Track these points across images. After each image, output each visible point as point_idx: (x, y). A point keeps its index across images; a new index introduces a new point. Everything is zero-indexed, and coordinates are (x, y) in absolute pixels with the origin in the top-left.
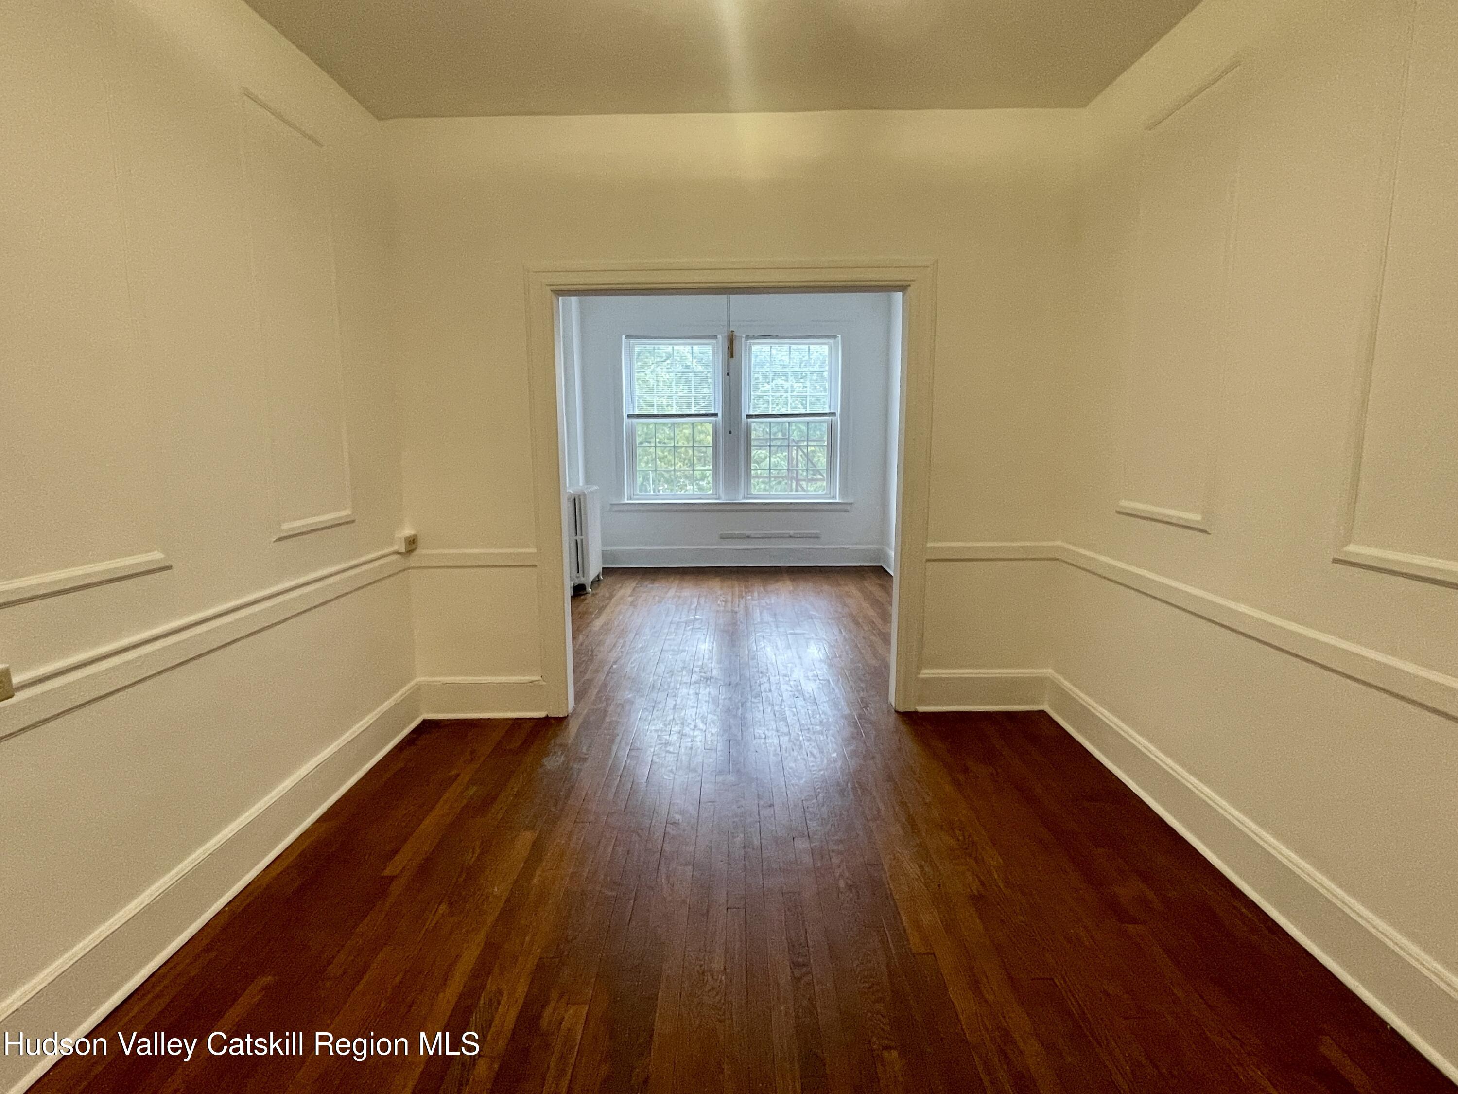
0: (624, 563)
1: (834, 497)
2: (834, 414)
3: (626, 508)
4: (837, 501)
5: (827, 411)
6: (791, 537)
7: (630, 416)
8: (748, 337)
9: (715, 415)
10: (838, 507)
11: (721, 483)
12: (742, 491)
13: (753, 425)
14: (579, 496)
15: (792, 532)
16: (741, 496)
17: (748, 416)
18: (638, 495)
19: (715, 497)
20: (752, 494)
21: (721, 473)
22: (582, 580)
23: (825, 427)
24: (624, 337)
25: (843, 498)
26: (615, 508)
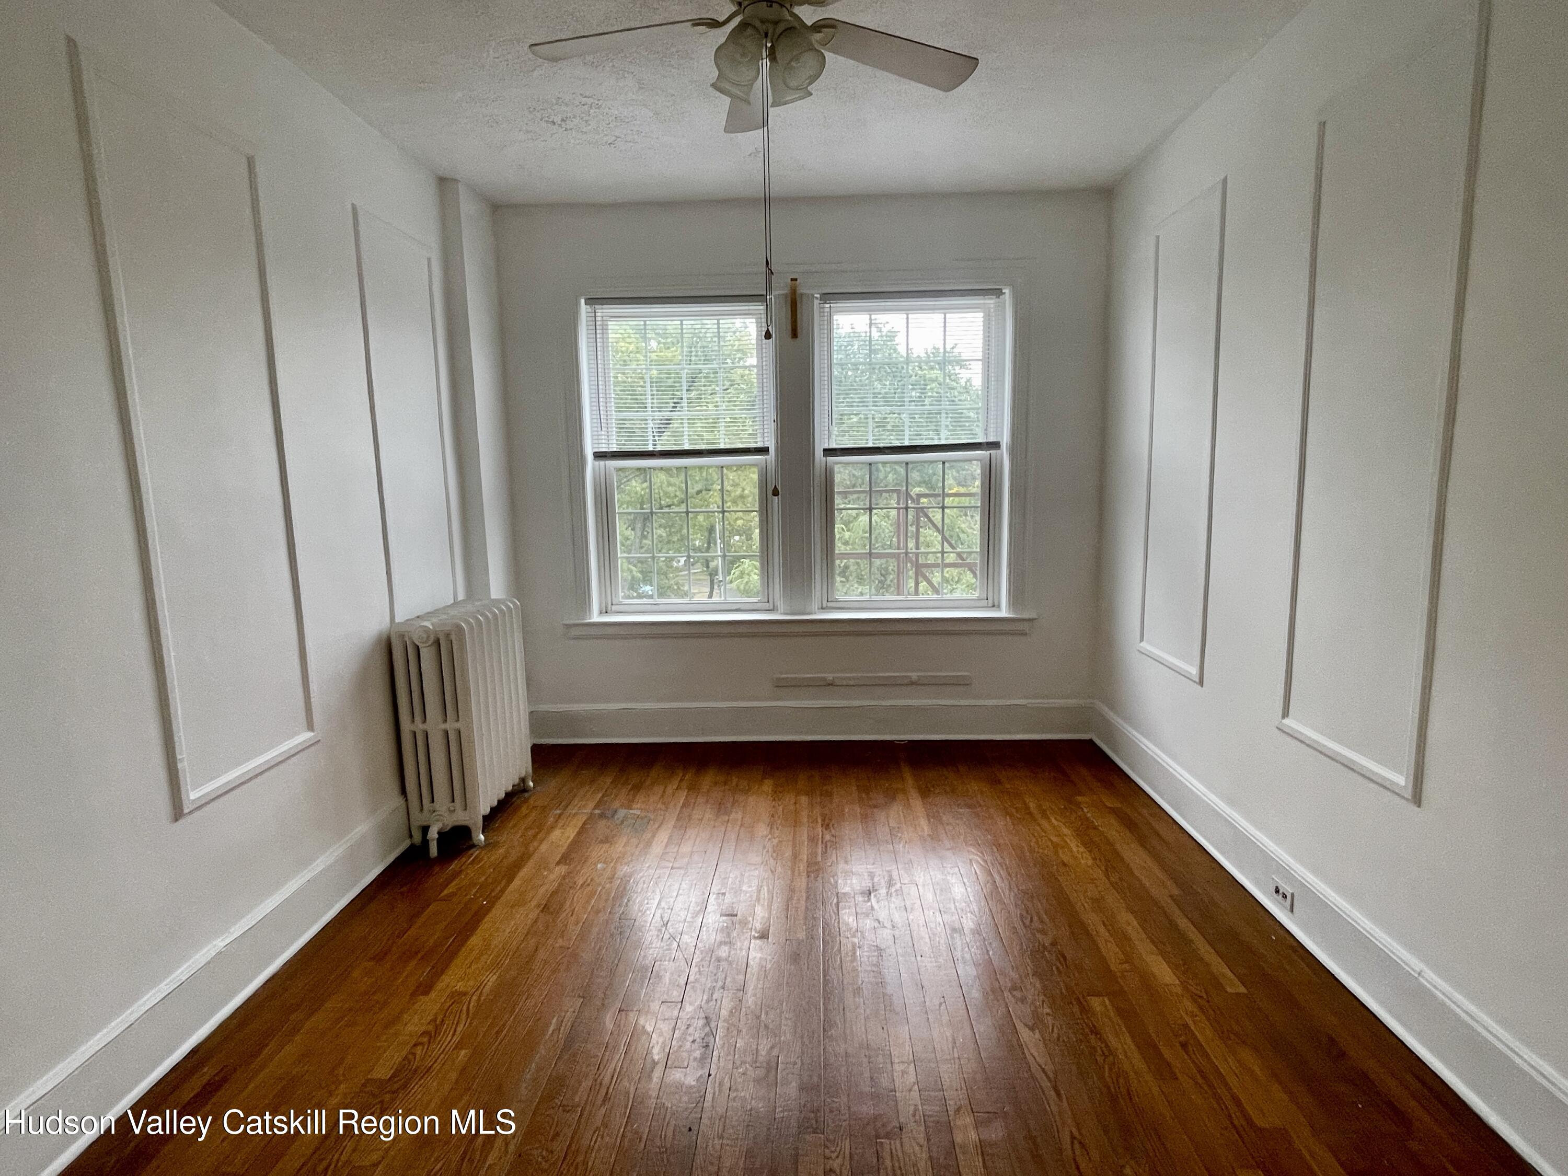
0: (593, 735)
1: (996, 606)
2: (995, 445)
3: (593, 631)
4: (1004, 613)
5: (980, 439)
6: (913, 683)
7: (599, 456)
8: (827, 297)
9: (764, 451)
10: (1007, 627)
11: (777, 581)
12: (818, 594)
13: (837, 468)
14: (448, 635)
15: (914, 676)
16: (815, 605)
17: (829, 452)
18: (621, 604)
19: (766, 606)
20: (837, 601)
21: (776, 560)
22: (460, 818)
23: (976, 469)
24: (583, 301)
25: (1015, 611)
26: (575, 632)
